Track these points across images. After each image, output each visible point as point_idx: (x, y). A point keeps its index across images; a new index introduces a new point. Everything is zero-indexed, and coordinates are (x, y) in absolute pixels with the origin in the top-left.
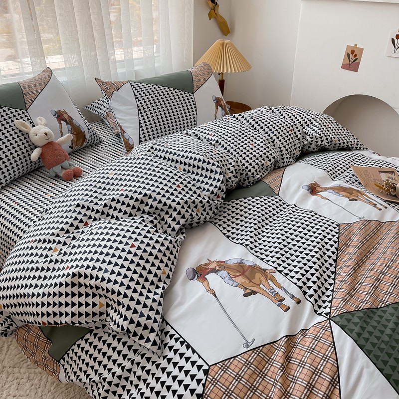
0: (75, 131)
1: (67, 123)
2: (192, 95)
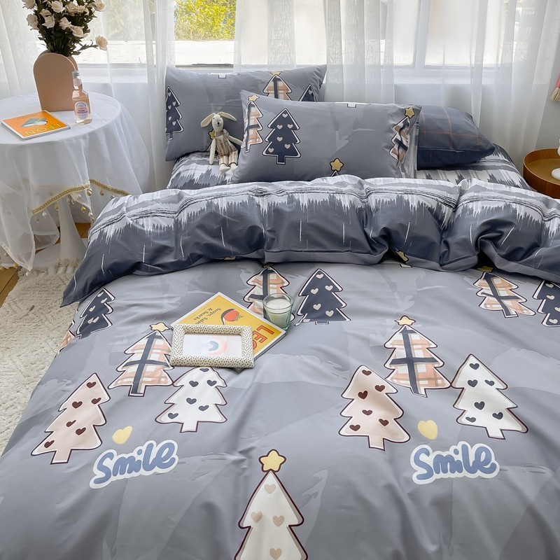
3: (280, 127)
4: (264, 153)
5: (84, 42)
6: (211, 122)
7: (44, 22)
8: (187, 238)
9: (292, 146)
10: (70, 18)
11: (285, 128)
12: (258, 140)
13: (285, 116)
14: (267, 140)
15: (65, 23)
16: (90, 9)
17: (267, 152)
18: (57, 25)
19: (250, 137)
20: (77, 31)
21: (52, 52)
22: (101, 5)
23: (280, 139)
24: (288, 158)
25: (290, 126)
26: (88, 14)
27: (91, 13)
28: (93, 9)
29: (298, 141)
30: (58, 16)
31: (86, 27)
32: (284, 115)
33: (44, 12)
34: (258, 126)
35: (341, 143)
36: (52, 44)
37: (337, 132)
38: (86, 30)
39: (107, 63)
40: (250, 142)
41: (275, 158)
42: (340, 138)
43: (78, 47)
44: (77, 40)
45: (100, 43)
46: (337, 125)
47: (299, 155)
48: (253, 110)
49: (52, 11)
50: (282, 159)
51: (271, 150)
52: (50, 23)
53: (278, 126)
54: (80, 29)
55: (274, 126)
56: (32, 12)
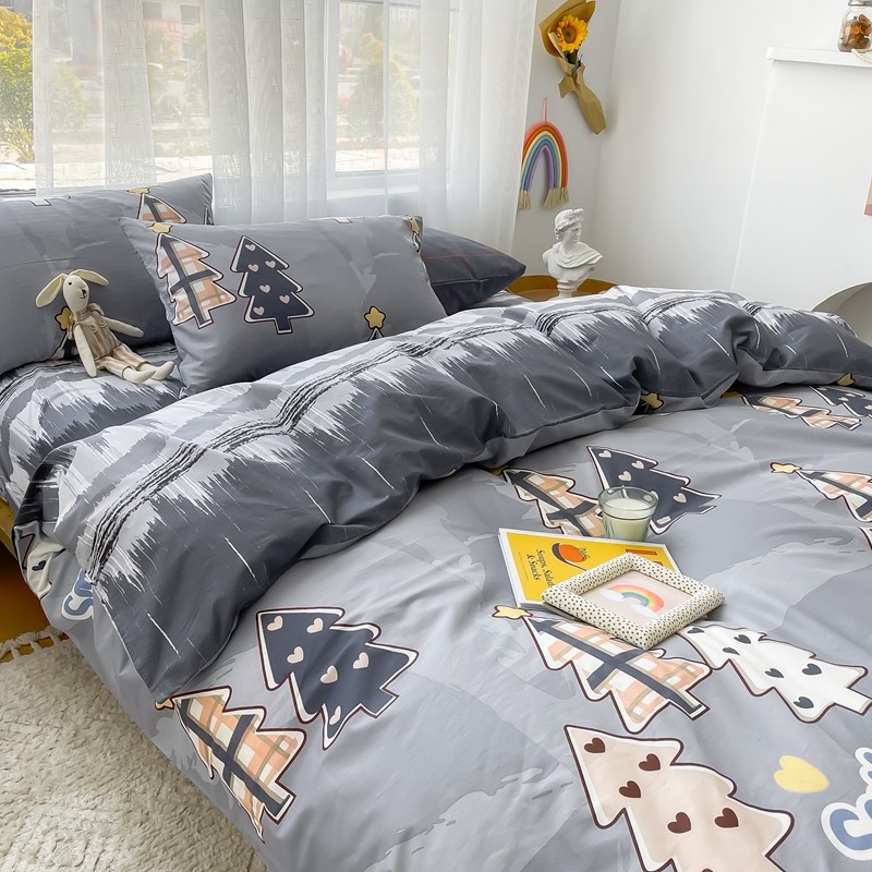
3: (255, 268)
4: (248, 318)
6: (61, 294)
8: (374, 452)
9: (291, 296)
11: (263, 267)
12: (222, 297)
13: (252, 248)
14: (242, 293)
17: (253, 315)
19: (199, 298)
23: (266, 289)
24: (294, 319)
25: (272, 264)
29: (300, 289)
32: (247, 246)
34: (208, 274)
35: (368, 281)
37: (351, 263)
40: (205, 306)
41: (270, 325)
42: (362, 272)
46: (345, 252)
47: (311, 312)
48: (179, 247)
50: (284, 325)
51: (260, 311)
53: (250, 266)
55: (242, 268)
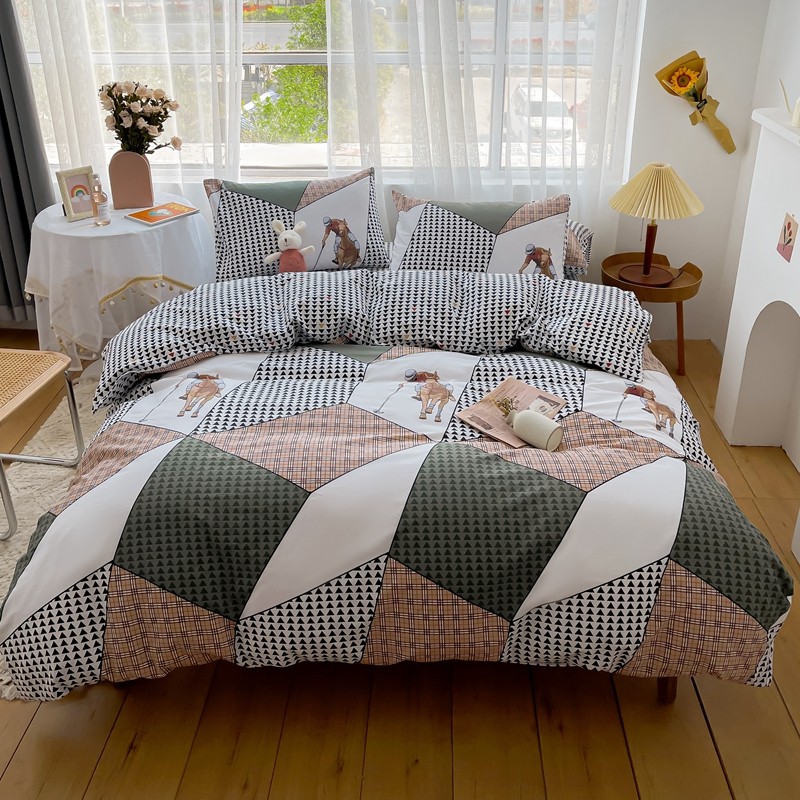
0: (345, 245)
1: (338, 234)
2: (494, 236)
5: (159, 140)
7: (122, 121)
10: (146, 119)
15: (142, 123)
16: (165, 109)
18: (134, 124)
20: (153, 130)
21: (128, 150)
22: (177, 106)
26: (163, 114)
27: (166, 113)
28: (168, 110)
30: (135, 116)
31: (161, 126)
33: (123, 113)
36: (128, 143)
38: (160, 130)
39: (178, 162)
43: (152, 146)
44: (151, 139)
45: (176, 143)
49: (129, 111)
52: (127, 123)
54: (156, 128)
56: (110, 113)
